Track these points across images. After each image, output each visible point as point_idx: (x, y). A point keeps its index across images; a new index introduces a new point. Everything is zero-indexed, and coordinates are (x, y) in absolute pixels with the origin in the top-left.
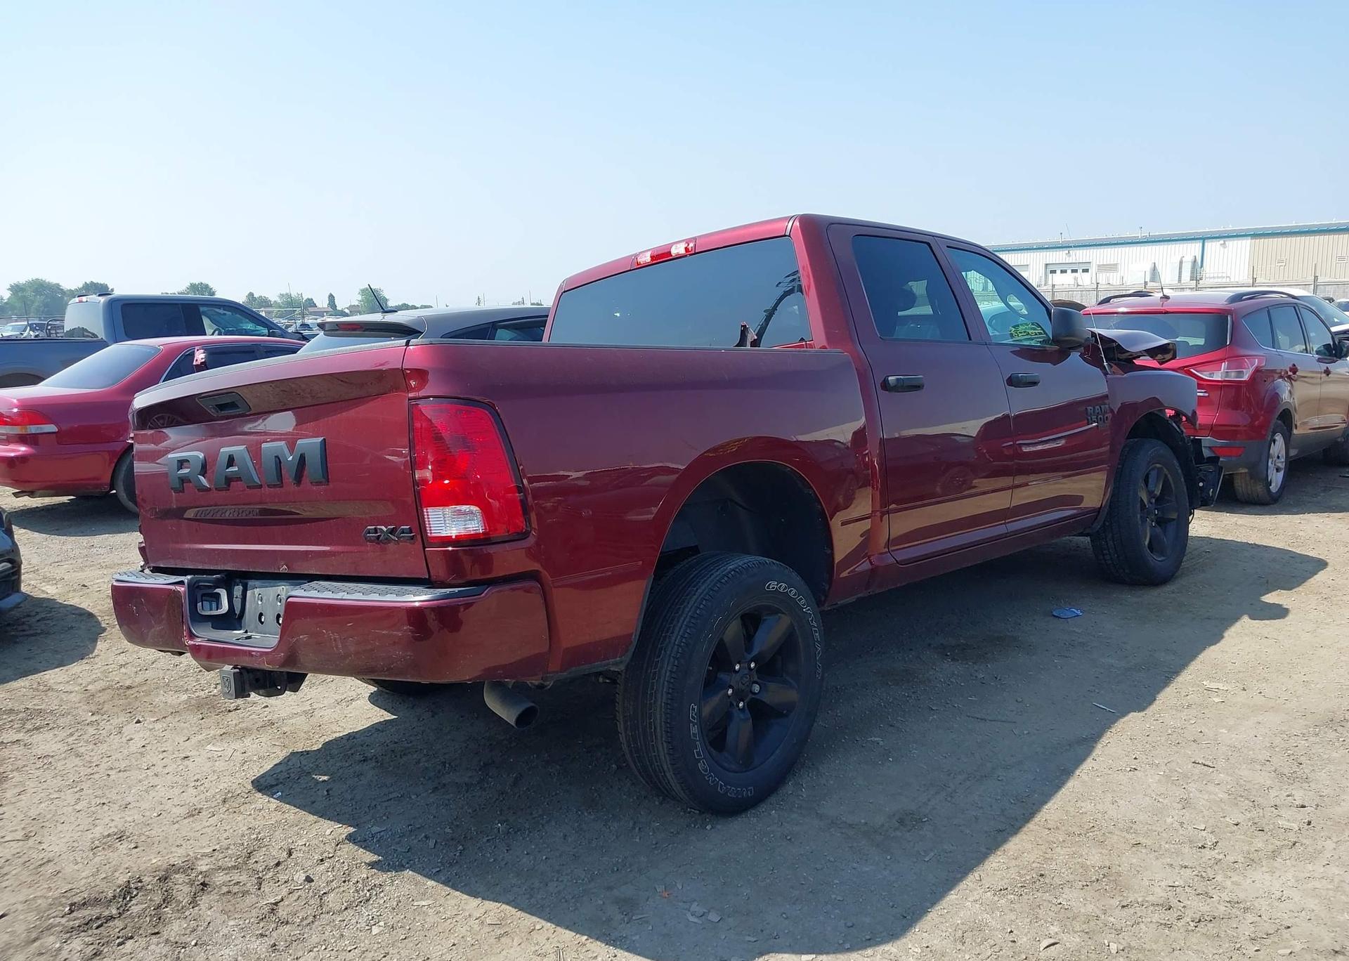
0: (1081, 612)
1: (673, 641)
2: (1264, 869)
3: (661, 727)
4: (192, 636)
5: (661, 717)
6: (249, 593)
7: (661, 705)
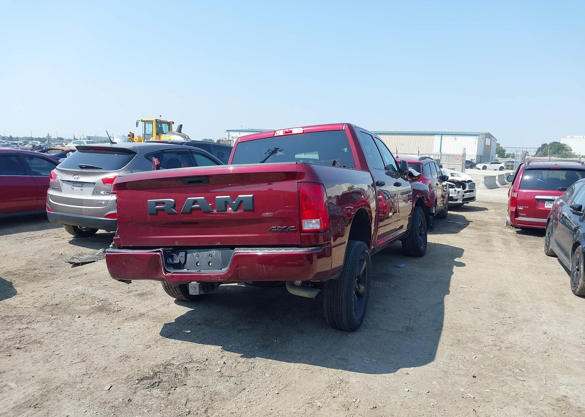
0: (405, 265)
1: (347, 269)
2: (511, 334)
3: (344, 299)
4: (166, 272)
5: (345, 295)
6: (188, 255)
7: (345, 291)
